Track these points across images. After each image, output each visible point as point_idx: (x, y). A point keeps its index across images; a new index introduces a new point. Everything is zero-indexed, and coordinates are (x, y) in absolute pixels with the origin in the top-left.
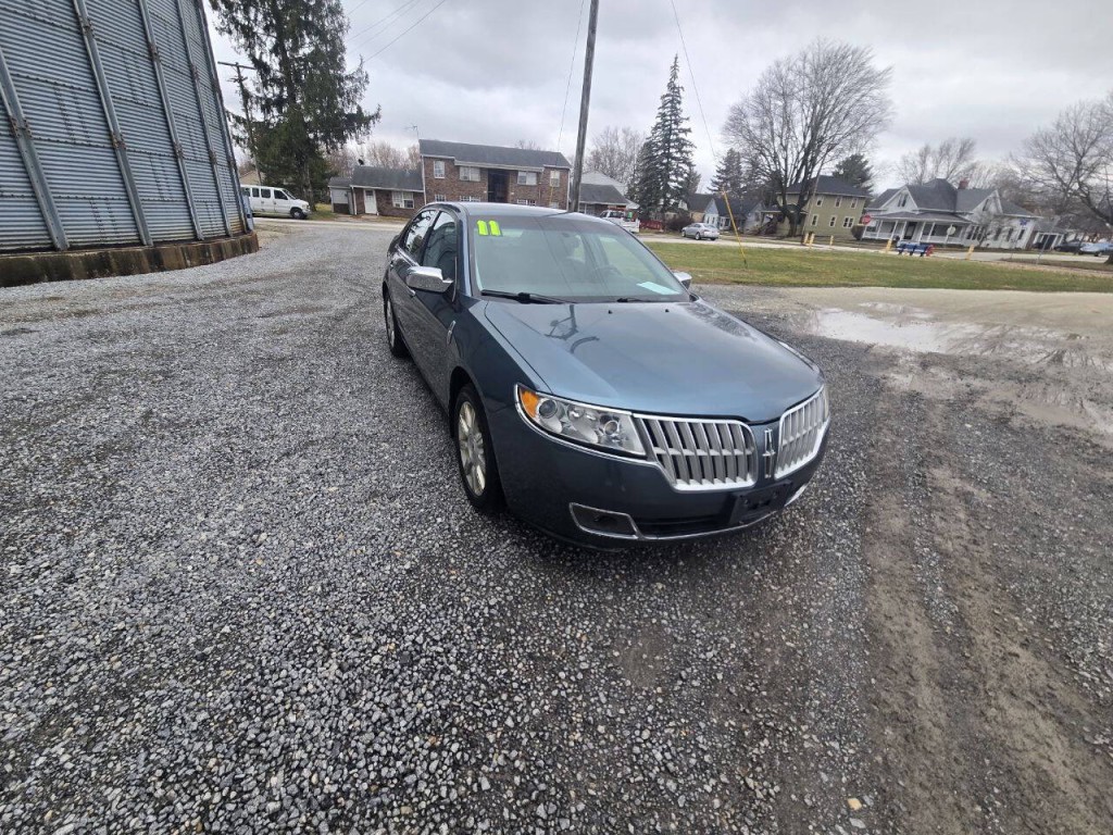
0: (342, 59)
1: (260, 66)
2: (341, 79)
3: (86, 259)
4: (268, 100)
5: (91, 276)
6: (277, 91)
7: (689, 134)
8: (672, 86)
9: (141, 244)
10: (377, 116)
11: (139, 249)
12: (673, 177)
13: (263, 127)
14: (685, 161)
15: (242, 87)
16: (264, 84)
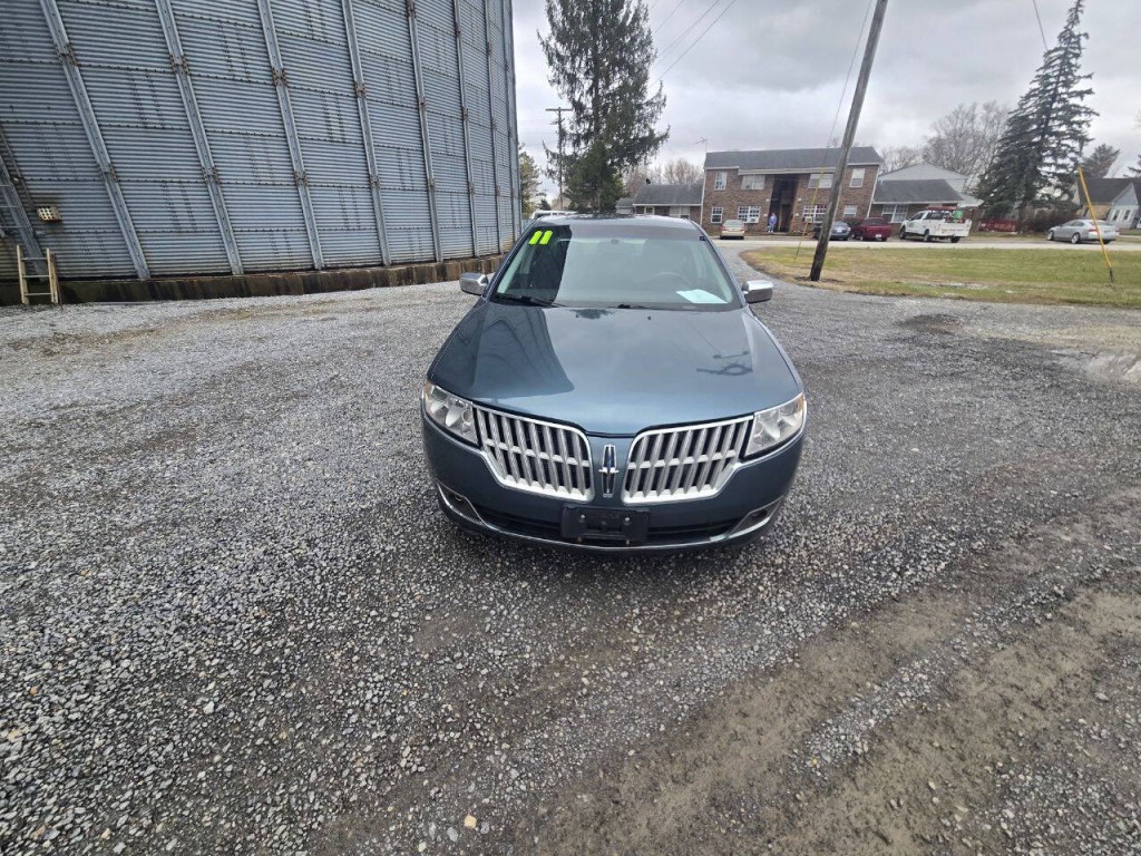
0: (645, 88)
1: (578, 107)
2: (639, 107)
3: (399, 272)
4: (578, 135)
5: (400, 285)
6: (587, 126)
7: (1087, 97)
8: (1068, 37)
9: (435, 261)
10: (665, 137)
11: (433, 265)
12: (1049, 160)
13: (571, 159)
14: (1075, 136)
15: (560, 127)
16: (578, 122)
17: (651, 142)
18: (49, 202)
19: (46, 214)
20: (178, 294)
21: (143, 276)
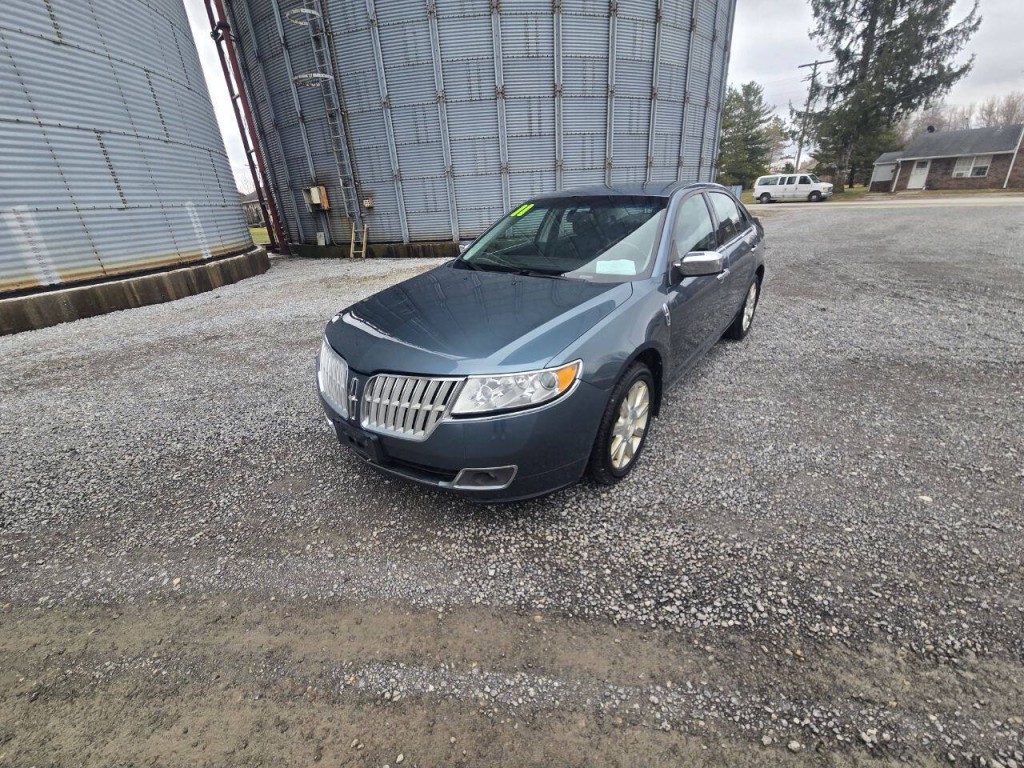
2: (934, 39)
4: (837, 87)
15: (813, 81)
16: (840, 73)
17: (946, 78)
18: (370, 195)
19: (367, 203)
20: (421, 254)
21: (406, 241)
